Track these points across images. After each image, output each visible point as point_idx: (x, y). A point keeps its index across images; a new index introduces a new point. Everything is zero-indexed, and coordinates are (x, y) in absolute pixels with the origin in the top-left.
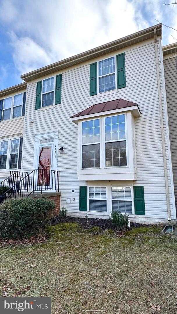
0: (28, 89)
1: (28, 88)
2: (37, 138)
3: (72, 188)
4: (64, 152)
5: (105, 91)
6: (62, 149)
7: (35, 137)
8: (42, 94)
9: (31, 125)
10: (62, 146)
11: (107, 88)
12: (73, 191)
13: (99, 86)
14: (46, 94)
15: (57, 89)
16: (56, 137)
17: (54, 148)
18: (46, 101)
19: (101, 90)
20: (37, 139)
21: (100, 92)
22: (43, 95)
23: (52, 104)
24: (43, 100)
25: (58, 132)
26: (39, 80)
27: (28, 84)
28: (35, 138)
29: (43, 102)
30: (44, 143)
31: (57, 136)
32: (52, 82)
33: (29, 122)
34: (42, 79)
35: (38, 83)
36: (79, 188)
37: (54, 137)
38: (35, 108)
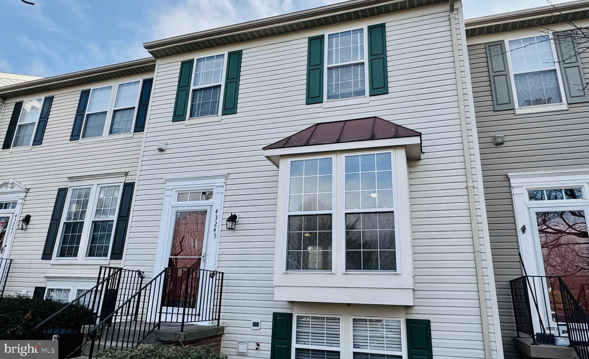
0: (159, 74)
1: (159, 70)
2: (172, 188)
3: (254, 317)
4: (238, 227)
5: (342, 97)
6: (233, 219)
7: (168, 184)
8: (192, 87)
9: (159, 157)
10: (235, 211)
11: (346, 91)
12: (256, 324)
13: (328, 85)
14: (201, 89)
15: (231, 81)
16: (220, 190)
17: (214, 214)
18: (199, 104)
19: (331, 94)
20: (172, 190)
21: (329, 97)
22: (194, 91)
23: (214, 112)
24: (193, 101)
25: (226, 177)
26: (187, 57)
27: (159, 62)
28: (167, 188)
29: (192, 106)
30: (188, 202)
31: (223, 186)
32: (218, 65)
33: (156, 148)
34: (195, 56)
35: (183, 63)
36: (272, 316)
37: (214, 188)
38: (171, 118)
